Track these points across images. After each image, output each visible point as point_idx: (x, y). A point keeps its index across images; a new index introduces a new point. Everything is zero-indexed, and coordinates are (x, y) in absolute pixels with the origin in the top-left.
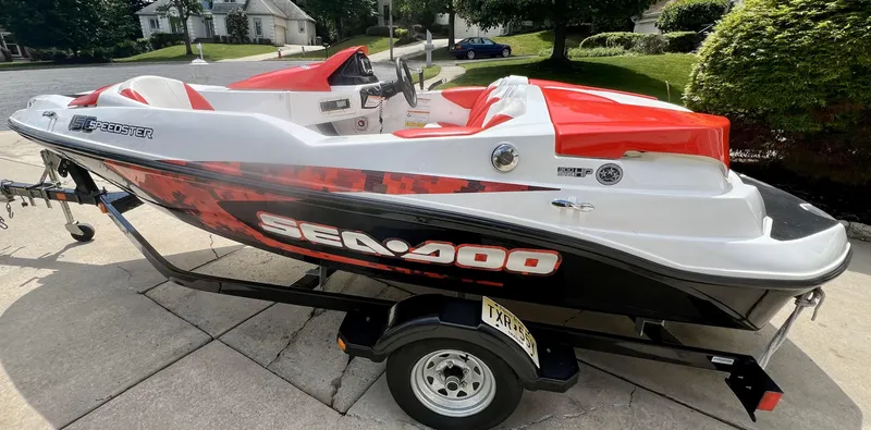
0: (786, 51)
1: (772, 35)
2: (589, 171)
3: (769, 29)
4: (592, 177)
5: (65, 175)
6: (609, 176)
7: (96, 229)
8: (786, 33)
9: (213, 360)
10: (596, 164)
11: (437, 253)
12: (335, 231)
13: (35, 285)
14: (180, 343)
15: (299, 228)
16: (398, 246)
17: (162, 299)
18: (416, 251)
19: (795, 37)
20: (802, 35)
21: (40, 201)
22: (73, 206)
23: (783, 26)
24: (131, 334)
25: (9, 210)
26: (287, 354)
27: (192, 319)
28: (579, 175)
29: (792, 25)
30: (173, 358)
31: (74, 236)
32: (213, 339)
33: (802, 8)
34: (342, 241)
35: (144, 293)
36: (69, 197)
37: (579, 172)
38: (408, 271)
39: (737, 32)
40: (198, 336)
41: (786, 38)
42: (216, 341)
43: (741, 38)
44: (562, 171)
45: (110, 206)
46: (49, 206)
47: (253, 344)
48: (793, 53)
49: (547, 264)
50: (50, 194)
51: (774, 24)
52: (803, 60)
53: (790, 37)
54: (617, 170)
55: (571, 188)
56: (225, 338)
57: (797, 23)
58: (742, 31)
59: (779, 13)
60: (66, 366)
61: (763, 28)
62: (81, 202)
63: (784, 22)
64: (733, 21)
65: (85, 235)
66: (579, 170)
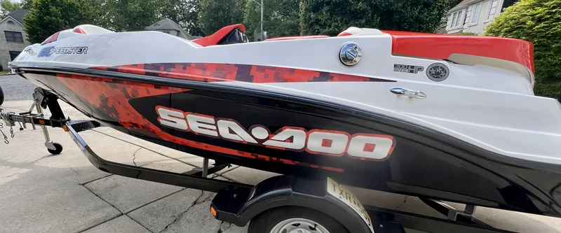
0: (543, 37)
1: (531, 27)
2: (420, 69)
3: (529, 23)
4: (423, 74)
5: (45, 108)
6: (437, 74)
7: (63, 146)
8: (542, 25)
9: (120, 228)
10: (426, 63)
11: (291, 140)
12: (212, 120)
13: (15, 177)
14: (100, 215)
15: (185, 119)
16: (260, 133)
17: (94, 188)
18: (275, 137)
19: (550, 27)
20: (555, 26)
21: (29, 125)
22: (49, 128)
23: (540, 20)
24: (69, 208)
25: (12, 132)
26: (173, 227)
27: (111, 202)
28: (412, 72)
29: (547, 19)
30: (93, 224)
31: (50, 150)
32: (123, 214)
33: (554, 8)
34: (217, 130)
35: (83, 185)
36: (47, 123)
37: (412, 69)
38: (267, 158)
39: (503, 28)
40: (113, 212)
41: (542, 28)
42: (124, 215)
43: (506, 32)
44: (397, 67)
45: (70, 127)
46: (34, 128)
47: (150, 219)
48: (549, 38)
49: (382, 148)
50: (36, 121)
51: (532, 20)
52: (557, 43)
53: (547, 27)
54: (444, 70)
55: (405, 81)
56: (131, 214)
57: (551, 17)
58: (507, 27)
59: (536, 12)
60: (20, 225)
61: (524, 23)
62: (54, 126)
63: (540, 18)
64: (499, 22)
65: (57, 150)
66: (412, 67)
